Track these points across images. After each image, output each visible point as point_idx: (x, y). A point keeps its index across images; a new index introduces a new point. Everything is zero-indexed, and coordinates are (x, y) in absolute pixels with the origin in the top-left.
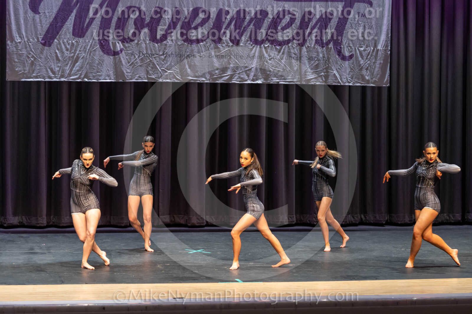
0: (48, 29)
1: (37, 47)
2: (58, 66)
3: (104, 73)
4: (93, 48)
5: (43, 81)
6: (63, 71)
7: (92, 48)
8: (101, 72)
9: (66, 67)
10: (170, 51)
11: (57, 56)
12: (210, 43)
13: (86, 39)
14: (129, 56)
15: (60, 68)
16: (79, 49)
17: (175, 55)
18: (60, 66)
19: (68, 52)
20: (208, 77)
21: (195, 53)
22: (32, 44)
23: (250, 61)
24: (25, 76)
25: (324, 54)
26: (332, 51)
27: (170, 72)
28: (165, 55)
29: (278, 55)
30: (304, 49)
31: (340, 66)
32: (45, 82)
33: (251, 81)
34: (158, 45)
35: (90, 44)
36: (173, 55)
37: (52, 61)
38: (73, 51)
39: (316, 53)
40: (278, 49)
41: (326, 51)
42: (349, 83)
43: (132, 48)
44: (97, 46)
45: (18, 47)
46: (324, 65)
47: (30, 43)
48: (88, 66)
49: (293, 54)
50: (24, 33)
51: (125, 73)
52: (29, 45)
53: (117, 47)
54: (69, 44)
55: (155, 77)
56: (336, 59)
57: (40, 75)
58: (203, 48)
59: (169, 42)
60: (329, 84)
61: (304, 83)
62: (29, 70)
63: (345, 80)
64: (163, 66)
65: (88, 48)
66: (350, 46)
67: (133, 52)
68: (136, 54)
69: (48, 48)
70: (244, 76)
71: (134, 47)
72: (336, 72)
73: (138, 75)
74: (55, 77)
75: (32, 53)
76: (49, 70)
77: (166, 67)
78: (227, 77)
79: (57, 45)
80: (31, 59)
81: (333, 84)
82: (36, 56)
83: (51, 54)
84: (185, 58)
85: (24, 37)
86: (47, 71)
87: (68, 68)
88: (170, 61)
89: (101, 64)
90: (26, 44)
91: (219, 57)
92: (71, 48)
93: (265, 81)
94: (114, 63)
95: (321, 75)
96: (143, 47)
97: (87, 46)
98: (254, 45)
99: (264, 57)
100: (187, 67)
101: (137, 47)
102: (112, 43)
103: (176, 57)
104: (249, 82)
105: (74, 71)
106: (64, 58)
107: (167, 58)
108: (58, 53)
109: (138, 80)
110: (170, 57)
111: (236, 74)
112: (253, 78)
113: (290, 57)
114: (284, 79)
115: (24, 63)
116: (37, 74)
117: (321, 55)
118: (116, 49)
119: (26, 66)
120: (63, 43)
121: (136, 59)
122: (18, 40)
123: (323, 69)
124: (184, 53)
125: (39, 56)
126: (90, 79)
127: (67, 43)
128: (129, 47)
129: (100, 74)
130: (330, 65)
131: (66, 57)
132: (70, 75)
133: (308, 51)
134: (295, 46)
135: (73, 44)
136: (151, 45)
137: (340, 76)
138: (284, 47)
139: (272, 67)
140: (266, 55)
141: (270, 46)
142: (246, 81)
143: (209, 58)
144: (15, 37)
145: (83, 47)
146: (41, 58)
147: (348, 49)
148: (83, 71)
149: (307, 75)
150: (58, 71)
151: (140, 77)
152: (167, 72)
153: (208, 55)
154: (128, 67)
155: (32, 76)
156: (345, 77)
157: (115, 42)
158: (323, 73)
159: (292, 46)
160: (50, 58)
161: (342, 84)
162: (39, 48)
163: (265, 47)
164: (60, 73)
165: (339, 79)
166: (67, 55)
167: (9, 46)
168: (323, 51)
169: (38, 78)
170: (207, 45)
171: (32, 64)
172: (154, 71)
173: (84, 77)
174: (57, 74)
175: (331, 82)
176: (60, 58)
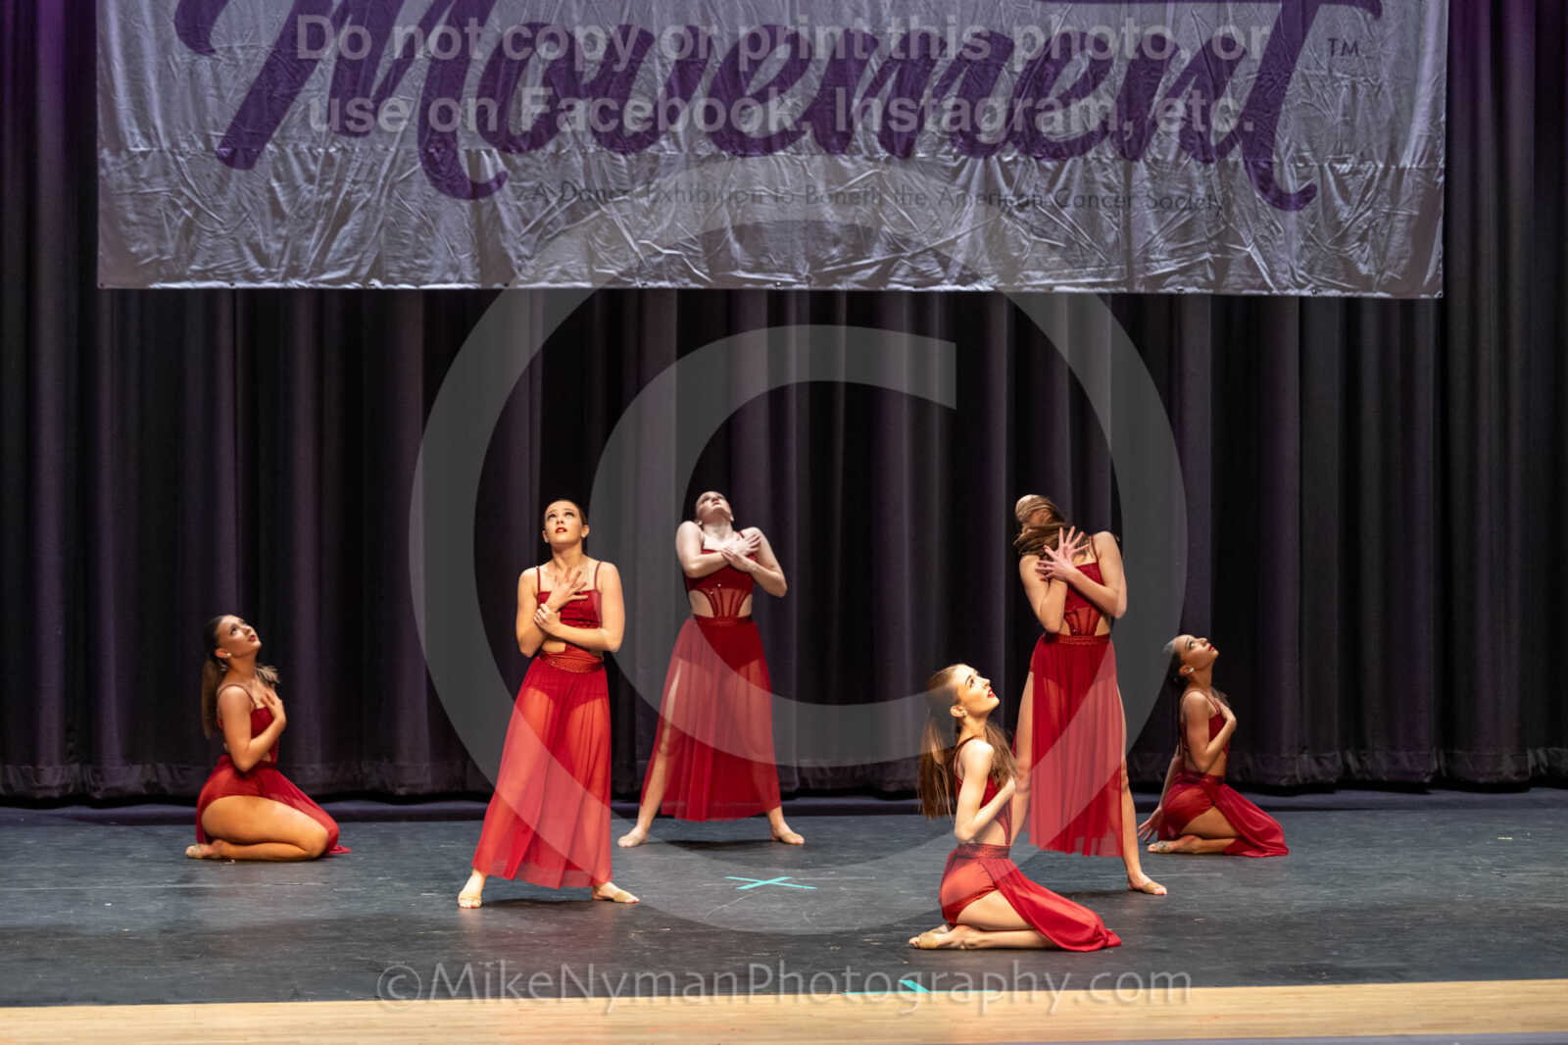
1: (204, 172)
2: (279, 237)
3: (439, 261)
4: (401, 173)
5: (228, 290)
6: (298, 253)
7: (395, 172)
8: (429, 255)
9: (307, 239)
11: (274, 202)
12: (809, 150)
13: (375, 142)
14: (526, 198)
15: (285, 245)
16: (350, 176)
17: (687, 196)
18: (287, 238)
19: (315, 188)
20: (804, 269)
21: (758, 188)
22: (189, 161)
23: (952, 212)
24: (163, 271)
25: (1210, 187)
26: (1239, 175)
27: (670, 255)
28: (652, 196)
29: (1048, 191)
30: (1141, 169)
31: (1267, 227)
32: (234, 291)
33: (954, 285)
34: (627, 159)
35: (390, 158)
36: (680, 194)
37: (257, 219)
38: (331, 183)
39: (1182, 183)
40: (1048, 171)
41: (1219, 176)
42: (1301, 287)
43: (538, 172)
44: (414, 164)
45: (138, 172)
46: (1211, 225)
47: (182, 155)
48: (382, 235)
49: (1103, 189)
50: (159, 123)
51: (514, 259)
52: (177, 163)
53: (485, 168)
54: (315, 160)
55: (619, 273)
56: (1255, 203)
57: (216, 268)
58: (785, 170)
59: (666, 147)
60: (1229, 291)
61: (1142, 290)
62: (177, 252)
63: (1285, 279)
64: (648, 232)
65: (384, 171)
66: (1303, 159)
67: (541, 184)
68: (552, 191)
69: (242, 173)
70: (929, 265)
71: (544, 166)
72: (1255, 251)
73: (557, 267)
74: (269, 275)
75: (185, 191)
76: (246, 250)
77: (656, 236)
78: (870, 271)
79: (273, 161)
80: (183, 213)
81: (1245, 292)
82: (203, 202)
83: (253, 193)
84: (722, 205)
85: (157, 137)
86: (240, 253)
87: (313, 241)
88: (671, 215)
89: (430, 228)
90: (165, 159)
91: (841, 198)
92: (323, 172)
93: (1002, 284)
94: (472, 222)
95: (1202, 262)
96: (576, 165)
97: (380, 167)
98: (963, 157)
99: (1000, 200)
100: (730, 236)
101: (555, 168)
102: (468, 153)
103: (691, 200)
104: (947, 287)
105: (336, 251)
106: (300, 209)
107: (658, 204)
108: (278, 189)
109: (559, 282)
110: (669, 199)
111: (903, 258)
112: (961, 274)
113: (1090, 198)
114: (1071, 276)
115: (160, 227)
116: (207, 263)
117: (1201, 191)
118: (482, 173)
119: (168, 237)
120: (297, 154)
121: (550, 211)
122: (136, 147)
123: (1207, 238)
124: (719, 187)
125: (212, 201)
126: (390, 281)
127: (310, 156)
128: (527, 166)
129: (424, 262)
130: (1231, 224)
131: (308, 203)
132: (320, 267)
133: (1156, 177)
134: (1107, 158)
135: (329, 159)
136: (602, 159)
137: (1270, 264)
138: (1070, 162)
139: (1029, 234)
140: (1006, 192)
141: (1021, 159)
142: (938, 283)
143: (807, 202)
144: (128, 136)
145: (365, 169)
146: (218, 208)
147: (1297, 167)
148: (367, 254)
149: (1152, 261)
150: (278, 252)
151: (564, 273)
152: (661, 254)
153: (804, 193)
154: (523, 238)
155: (188, 273)
156: (1285, 266)
157: (479, 152)
158: (1207, 255)
159: (1099, 160)
160: (250, 209)
161: (1275, 292)
162: (213, 174)
163: (1003, 166)
164: (285, 262)
165: (1264, 273)
166: (308, 196)
167: (107, 169)
168: (1209, 176)
169: (208, 280)
170: (800, 158)
171: (189, 229)
172: (614, 251)
173: (370, 275)
174: (276, 264)
175: (1237, 284)
176: (287, 209)
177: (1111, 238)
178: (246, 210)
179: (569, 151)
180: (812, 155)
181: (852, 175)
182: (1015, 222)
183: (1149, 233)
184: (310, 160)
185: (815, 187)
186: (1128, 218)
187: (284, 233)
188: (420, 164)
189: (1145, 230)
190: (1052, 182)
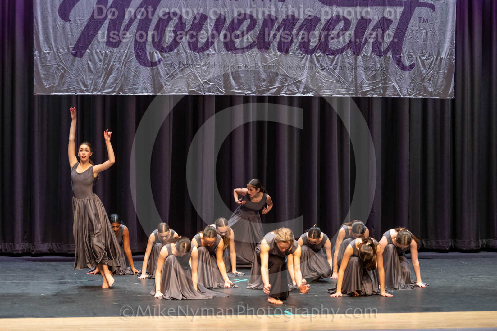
0: (79, 38)
1: (67, 58)
2: (91, 79)
3: (141, 86)
4: (129, 59)
5: (74, 95)
6: (96, 84)
7: (127, 58)
8: (137, 84)
9: (99, 79)
10: (213, 61)
11: (89, 68)
12: (256, 52)
13: (120, 49)
14: (168, 67)
15: (92, 81)
16: (113, 59)
17: (218, 66)
18: (93, 79)
19: (102, 63)
20: (254, 89)
21: (240, 64)
22: (62, 55)
23: (300, 72)
24: (54, 89)
25: (382, 64)
26: (390, 60)
27: (212, 84)
28: (207, 66)
29: (331, 65)
30: (360, 58)
31: (399, 76)
32: (77, 95)
33: (301, 94)
34: (199, 55)
35: (125, 54)
36: (216, 66)
37: (84, 73)
38: (107, 62)
39: (373, 63)
40: (331, 58)
41: (384, 60)
42: (410, 95)
43: (171, 59)
44: (133, 56)
45: (47, 59)
46: (382, 76)
47: (60, 53)
48: (123, 78)
49: (348, 64)
50: (53, 43)
51: (164, 86)
52: (59, 56)
53: (155, 57)
54: (102, 55)
55: (197, 90)
56: (395, 68)
57: (71, 88)
58: (248, 58)
59: (211, 51)
60: (387, 96)
61: (360, 96)
62: (59, 83)
63: (405, 92)
64: (206, 77)
65: (123, 59)
66: (411, 55)
67: (172, 63)
68: (176, 65)
69: (79, 59)
70: (293, 88)
71: (173, 57)
72: (396, 83)
73: (177, 88)
74: (88, 91)
75: (61, 64)
76: (80, 83)
77: (208, 79)
78: (275, 90)
79: (89, 55)
80: (61, 71)
81: (393, 97)
82: (67, 68)
83: (83, 65)
84: (229, 69)
85: (53, 47)
86: (78, 84)
87: (101, 80)
88: (213, 72)
89: (138, 76)
90: (55, 54)
91: (266, 67)
92: (104, 59)
93: (316, 94)
94: (151, 74)
95: (379, 87)
96: (183, 56)
97: (122, 57)
98: (304, 54)
99: (315, 68)
100: (231, 78)
101: (177, 57)
102: (150, 52)
103: (219, 67)
104: (299, 95)
105: (108, 83)
106: (97, 70)
107: (209, 69)
108: (90, 64)
109: (178, 93)
110: (212, 67)
111: (285, 86)
112: (303, 91)
113: (344, 67)
114: (337, 91)
115: (54, 76)
116: (68, 87)
117: (379, 65)
118: (154, 59)
119: (56, 79)
120: (96, 53)
121: (175, 71)
122: (46, 50)
123: (381, 80)
124: (228, 63)
125: (70, 67)
126: (125, 92)
127: (100, 53)
128: (168, 57)
129: (136, 87)
130: (388, 75)
131: (99, 68)
132: (103, 88)
133: (364, 61)
134: (349, 55)
135: (106, 55)
136: (192, 54)
137: (400, 88)
138: (337, 56)
139: (325, 78)
140: (317, 65)
141: (322, 55)
142: (296, 93)
143: (255, 68)
144: (44, 47)
145: (117, 58)
146: (71, 70)
147: (409, 57)
148: (118, 84)
149: (363, 87)
150: (90, 83)
151: (180, 90)
152: (210, 84)
153: (254, 66)
154: (167, 79)
155: (62, 90)
156: (405, 89)
157: (153, 52)
158: (381, 85)
159: (347, 55)
160: (81, 70)
161: (402, 96)
162: (70, 59)
163: (316, 57)
164: (92, 87)
165: (399, 91)
166: (100, 66)
167: (37, 58)
168: (381, 60)
169: (68, 92)
170: (253, 55)
171: (62, 76)
172: (195, 84)
173: (119, 91)
174: (90, 87)
175: (389, 94)
176: (93, 70)
177: (350, 80)
178: (80, 70)
179: (181, 52)
180: (257, 54)
181: (269, 60)
182: (320, 75)
183: (363, 78)
184: (100, 55)
185: (257, 64)
186: (356, 73)
187: (92, 77)
188: (134, 56)
189: (361, 77)
190: (332, 62)
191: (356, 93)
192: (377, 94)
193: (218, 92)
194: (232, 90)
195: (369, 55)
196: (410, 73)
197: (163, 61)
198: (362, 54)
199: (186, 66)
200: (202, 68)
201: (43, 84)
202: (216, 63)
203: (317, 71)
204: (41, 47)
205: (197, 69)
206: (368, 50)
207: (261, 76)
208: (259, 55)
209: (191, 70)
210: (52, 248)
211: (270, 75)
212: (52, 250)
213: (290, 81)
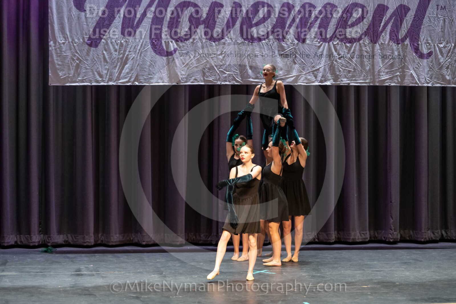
23: (318, 60)
24: (70, 80)
25: (399, 52)
26: (408, 48)
27: (229, 74)
28: (223, 55)
29: (348, 53)
30: (377, 46)
31: (417, 65)
32: (92, 86)
33: (319, 83)
34: (215, 44)
35: (140, 44)
36: (232, 55)
37: (99, 64)
38: (122, 52)
39: (390, 51)
40: (348, 47)
41: (402, 48)
42: (428, 83)
43: (187, 48)
44: (148, 46)
45: (62, 49)
46: (399, 64)
47: (75, 43)
48: (138, 68)
49: (365, 52)
50: (68, 33)
51: (180, 75)
52: (74, 46)
53: (171, 47)
54: (117, 44)
55: (213, 79)
56: (413, 57)
57: (86, 79)
58: (265, 47)
59: (228, 40)
60: (405, 85)
61: (378, 84)
62: (74, 74)
63: (423, 81)
64: (222, 67)
65: (139, 48)
66: (428, 43)
67: (188, 52)
68: (191, 54)
69: (94, 49)
70: (311, 77)
71: (189, 46)
72: (414, 72)
73: (193, 78)
74: (103, 81)
75: (77, 55)
76: (96, 73)
77: (224, 68)
78: (292, 79)
79: (104, 45)
80: (76, 62)
81: (410, 85)
82: (82, 58)
83: (98, 55)
84: (245, 58)
85: (68, 37)
86: (94, 74)
87: (117, 70)
88: (229, 61)
89: (153, 66)
90: (70, 45)
91: (283, 56)
92: (120, 48)
93: (334, 83)
94: (166, 64)
95: (397, 76)
96: (199, 46)
97: (137, 47)
98: (321, 43)
99: (333, 56)
100: (248, 68)
101: (192, 47)
102: (165, 42)
103: (236, 56)
104: (317, 84)
105: (124, 73)
106: (113, 60)
107: (225, 58)
108: (106, 54)
109: (194, 83)
110: (229, 56)
111: (302, 74)
112: (321, 80)
113: (361, 55)
114: (355, 80)
115: (69, 66)
116: (83, 77)
117: (396, 53)
118: (170, 48)
119: (71, 69)
120: (111, 43)
121: (191, 60)
122: (61, 41)
123: (398, 68)
124: (244, 53)
125: (85, 58)
126: (141, 82)
127: (115, 43)
128: (184, 46)
129: (151, 76)
130: (406, 64)
131: (115, 58)
132: (118, 78)
133: (382, 49)
134: (367, 43)
135: (121, 44)
136: (207, 44)
137: (418, 76)
138: (355, 44)
139: (342, 67)
140: (335, 54)
141: (339, 43)
142: (313, 82)
143: (272, 57)
144: (59, 37)
145: (133, 47)
146: (87, 60)
147: (427, 45)
148: (133, 74)
149: (381, 75)
150: (105, 74)
151: (195, 79)
152: (226, 73)
153: (271, 54)
154: (183, 69)
155: (77, 80)
156: (423, 77)
157: (168, 42)
158: (398, 73)
159: (364, 43)
160: (97, 60)
161: (420, 85)
162: (85, 49)
163: (334, 45)
164: (108, 77)
165: (416, 79)
166: (115, 56)
167: (52, 48)
168: (399, 48)
169: (84, 82)
170: (270, 43)
171: (78, 67)
172: (211, 73)
173: (135, 81)
174: (105, 77)
175: (407, 82)
176: (108, 60)
177: (368, 68)
178: (95, 60)
179: (197, 41)
180: (274, 42)
181: (286, 48)
182: (338, 63)
183: (380, 66)
184: (115, 45)
185: (274, 52)
186: (373, 62)
187: (107, 67)
188: (150, 46)
189: (378, 65)
190: (349, 51)
191: (374, 82)
192: (395, 82)
193: (234, 82)
194: (249, 80)
195: (386, 43)
196: (427, 61)
197: (179, 50)
198: (380, 43)
199: (202, 56)
200: (218, 57)
201: (59, 75)
202: (232, 53)
203: (334, 59)
204: (56, 38)
205: (213, 58)
206: (385, 37)
207: (279, 65)
208: (276, 43)
209: (206, 59)
210: (67, 240)
211: (286, 64)
212: (67, 241)
213: (308, 70)
